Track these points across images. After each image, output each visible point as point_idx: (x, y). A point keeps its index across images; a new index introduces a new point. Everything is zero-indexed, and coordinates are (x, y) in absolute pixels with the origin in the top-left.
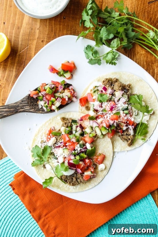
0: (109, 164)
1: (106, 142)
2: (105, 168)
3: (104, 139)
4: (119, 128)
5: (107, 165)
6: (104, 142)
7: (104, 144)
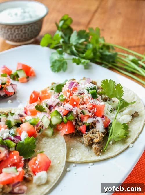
0: (56, 176)
1: (56, 144)
2: (47, 182)
3: (53, 140)
4: (80, 124)
5: (52, 177)
6: (53, 143)
7: (53, 147)
